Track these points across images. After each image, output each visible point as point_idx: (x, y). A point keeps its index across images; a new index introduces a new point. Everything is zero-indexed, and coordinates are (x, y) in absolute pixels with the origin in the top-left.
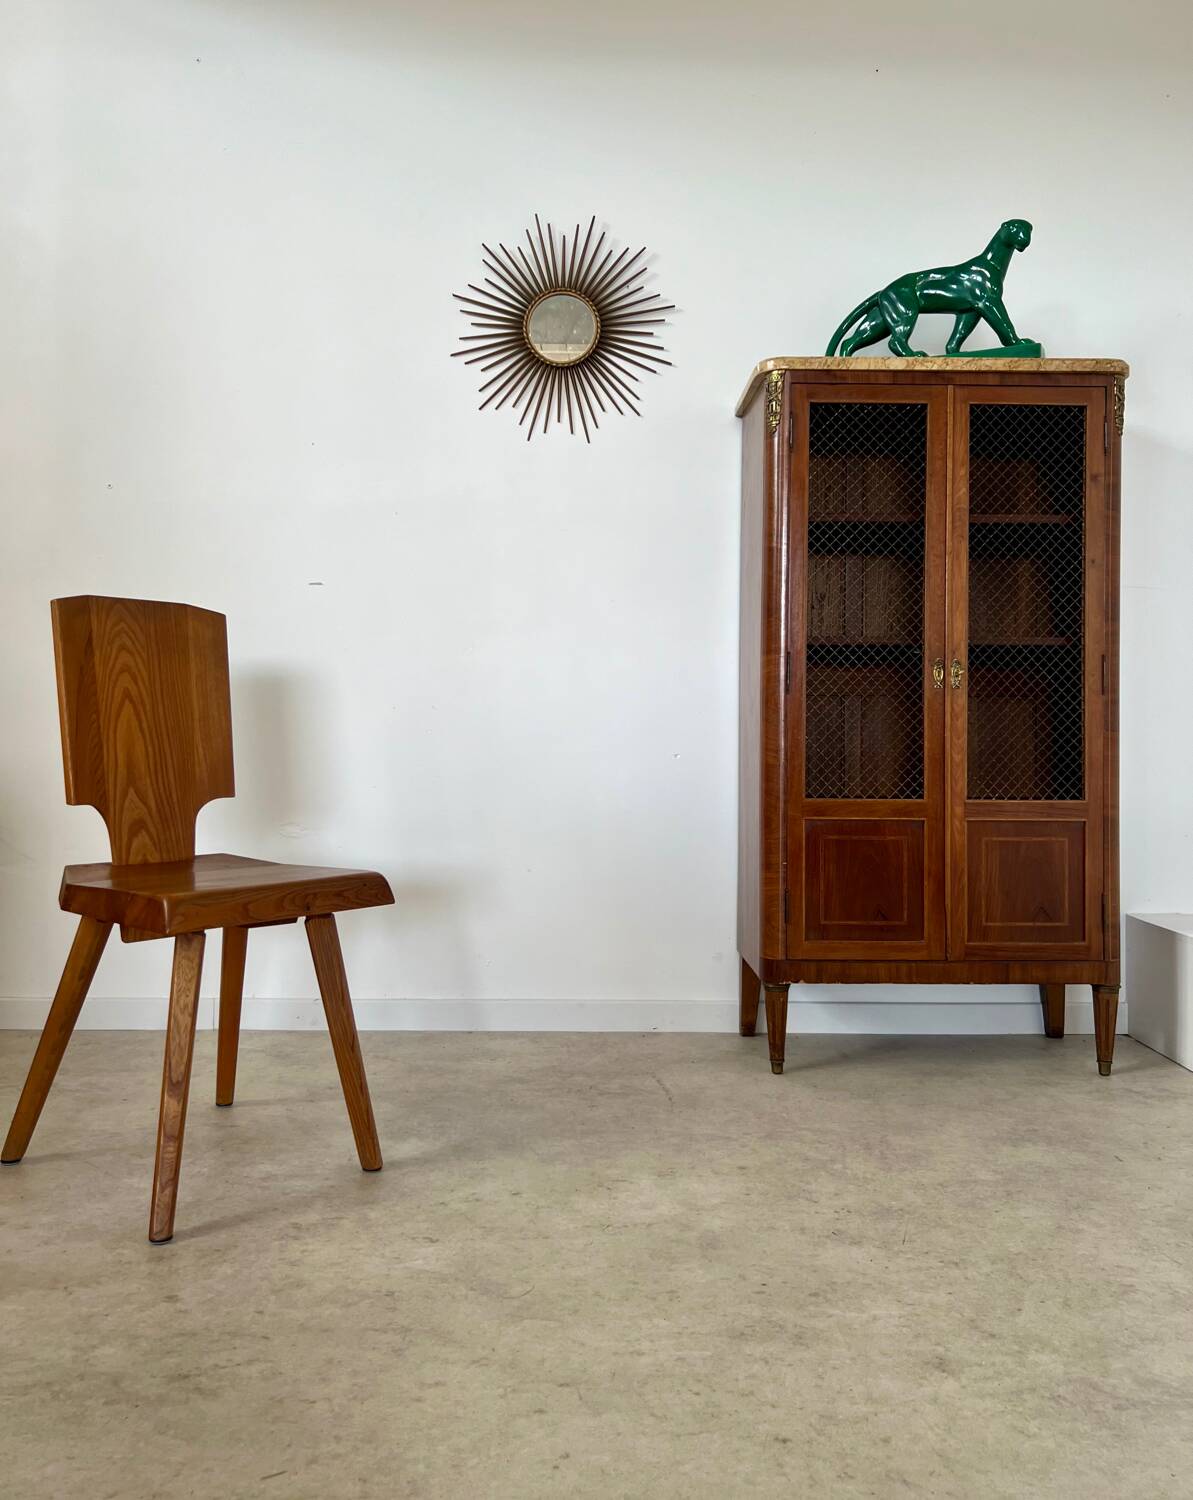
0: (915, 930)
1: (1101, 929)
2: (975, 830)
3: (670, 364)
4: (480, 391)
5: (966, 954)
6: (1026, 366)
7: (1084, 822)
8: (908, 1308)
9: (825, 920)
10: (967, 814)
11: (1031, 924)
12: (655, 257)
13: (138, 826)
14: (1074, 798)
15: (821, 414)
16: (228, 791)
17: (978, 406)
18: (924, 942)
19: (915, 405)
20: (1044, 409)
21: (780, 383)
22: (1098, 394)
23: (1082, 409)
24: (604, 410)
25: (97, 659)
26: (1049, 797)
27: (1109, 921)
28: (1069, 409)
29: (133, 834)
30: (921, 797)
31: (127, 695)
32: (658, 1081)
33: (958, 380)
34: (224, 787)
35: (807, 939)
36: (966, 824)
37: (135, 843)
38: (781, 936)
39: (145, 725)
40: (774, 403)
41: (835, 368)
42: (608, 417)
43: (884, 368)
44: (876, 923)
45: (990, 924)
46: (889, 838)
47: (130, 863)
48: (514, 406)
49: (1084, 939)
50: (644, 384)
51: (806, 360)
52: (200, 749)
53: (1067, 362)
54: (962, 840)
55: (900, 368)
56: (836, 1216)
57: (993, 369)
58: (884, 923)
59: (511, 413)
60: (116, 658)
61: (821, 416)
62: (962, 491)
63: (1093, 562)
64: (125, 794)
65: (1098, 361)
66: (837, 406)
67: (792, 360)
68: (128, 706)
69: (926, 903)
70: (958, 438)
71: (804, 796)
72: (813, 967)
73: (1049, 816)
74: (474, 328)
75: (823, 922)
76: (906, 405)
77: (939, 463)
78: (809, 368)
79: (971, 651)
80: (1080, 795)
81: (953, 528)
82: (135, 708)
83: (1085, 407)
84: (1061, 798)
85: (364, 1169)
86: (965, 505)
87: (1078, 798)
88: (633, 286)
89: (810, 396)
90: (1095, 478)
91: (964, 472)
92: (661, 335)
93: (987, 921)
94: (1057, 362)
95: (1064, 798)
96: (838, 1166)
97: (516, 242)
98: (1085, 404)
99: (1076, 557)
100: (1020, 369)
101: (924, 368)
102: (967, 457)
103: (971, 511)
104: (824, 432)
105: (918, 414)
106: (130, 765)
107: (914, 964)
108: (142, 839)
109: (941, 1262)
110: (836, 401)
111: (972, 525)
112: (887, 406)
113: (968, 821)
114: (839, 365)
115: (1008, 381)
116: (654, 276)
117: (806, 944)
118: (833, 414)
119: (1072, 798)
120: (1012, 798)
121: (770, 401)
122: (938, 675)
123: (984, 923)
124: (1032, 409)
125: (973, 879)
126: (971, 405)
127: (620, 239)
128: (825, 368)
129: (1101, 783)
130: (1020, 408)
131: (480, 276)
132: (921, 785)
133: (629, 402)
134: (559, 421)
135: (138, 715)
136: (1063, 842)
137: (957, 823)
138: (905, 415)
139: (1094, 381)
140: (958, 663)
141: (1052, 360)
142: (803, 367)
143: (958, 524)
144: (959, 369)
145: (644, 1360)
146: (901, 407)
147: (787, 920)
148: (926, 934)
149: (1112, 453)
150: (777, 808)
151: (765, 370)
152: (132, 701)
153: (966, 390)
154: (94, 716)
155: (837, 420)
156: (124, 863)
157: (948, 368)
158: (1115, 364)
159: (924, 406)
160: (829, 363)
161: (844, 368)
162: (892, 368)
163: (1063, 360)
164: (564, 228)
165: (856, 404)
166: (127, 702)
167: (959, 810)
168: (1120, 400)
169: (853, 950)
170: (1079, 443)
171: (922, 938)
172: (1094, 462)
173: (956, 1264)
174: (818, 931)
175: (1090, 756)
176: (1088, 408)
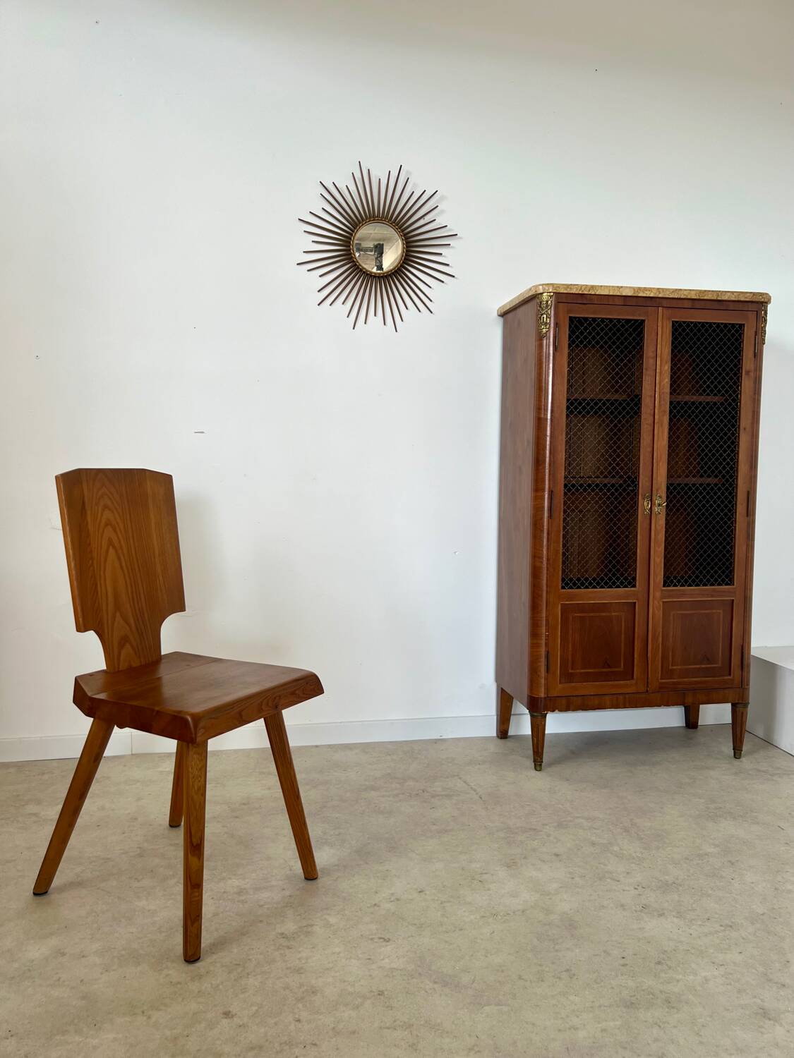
0: (628, 674)
1: (740, 668)
2: (667, 606)
3: (453, 276)
4: (319, 291)
5: (660, 688)
6: (710, 296)
7: (733, 600)
8: (722, 969)
9: (572, 669)
10: (662, 597)
11: (698, 666)
12: (443, 198)
13: (124, 641)
14: (727, 584)
15: (577, 326)
16: (181, 607)
17: (677, 322)
18: (633, 682)
19: (636, 321)
20: (718, 325)
21: (550, 302)
22: (752, 316)
23: (742, 326)
24: (407, 308)
25: (89, 518)
26: (712, 585)
27: (745, 663)
28: (733, 325)
29: (121, 646)
30: (634, 586)
31: (111, 543)
32: (465, 782)
33: (665, 303)
34: (178, 604)
35: (560, 683)
36: (661, 603)
37: (123, 653)
38: (543, 681)
39: (124, 564)
40: (545, 316)
41: (586, 293)
42: (410, 314)
43: (619, 294)
44: (604, 670)
45: (675, 667)
46: (613, 614)
47: (120, 669)
48: (343, 304)
49: (730, 675)
50: (435, 291)
51: (568, 286)
52: (161, 578)
53: (736, 294)
54: (660, 614)
55: (630, 294)
56: (637, 892)
57: (689, 297)
58: (609, 670)
59: (341, 309)
60: (102, 515)
61: (576, 326)
62: (665, 381)
63: (745, 429)
64: (114, 617)
65: (754, 294)
66: (586, 319)
67: (559, 286)
68: (111, 550)
69: (636, 656)
70: (664, 344)
71: (560, 587)
72: (564, 701)
73: (712, 596)
74: (314, 244)
75: (570, 671)
76: (632, 320)
77: (652, 361)
78: (569, 292)
79: (668, 488)
80: (731, 582)
81: (660, 406)
82: (116, 551)
83: (744, 324)
84: (719, 584)
85: (306, 878)
86: (667, 390)
87: (729, 585)
88: (428, 219)
89: (569, 311)
90: (748, 373)
91: (667, 367)
92: (447, 255)
93: (672, 665)
94: (729, 294)
95: (721, 585)
96: (616, 848)
97: (345, 182)
98: (744, 322)
99: (733, 426)
100: (705, 298)
101: (645, 295)
102: (669, 358)
103: (671, 393)
104: (577, 337)
105: (638, 326)
106: (116, 596)
107: (627, 696)
108: (127, 650)
109: (721, 926)
110: (586, 316)
111: (671, 403)
112: (619, 320)
113: (663, 602)
114: (589, 291)
115: (697, 305)
116: (442, 212)
117: (560, 686)
118: (582, 325)
119: (726, 585)
120: (690, 585)
121: (542, 315)
122: (647, 505)
123: (670, 668)
124: (710, 325)
125: (665, 637)
126: (673, 321)
127: (419, 183)
128: (580, 292)
129: (744, 575)
130: (703, 324)
131: (319, 206)
132: (634, 579)
133: (424, 303)
134: (375, 315)
135: (119, 558)
136: (720, 613)
137: (656, 602)
138: (630, 327)
139: (751, 307)
140: (660, 497)
142: (566, 292)
143: (662, 402)
144: (667, 296)
145: (581, 1034)
146: (628, 321)
147: (548, 670)
148: (635, 677)
149: (758, 356)
150: (541, 596)
151: (539, 292)
152: (114, 547)
153: (670, 310)
154: (91, 562)
155: (586, 329)
156: (116, 670)
157: (660, 296)
158: (765, 296)
159: (643, 321)
160: (583, 289)
161: (593, 293)
162: (624, 294)
163: (733, 292)
164: (379, 174)
165: (599, 318)
166: (111, 547)
167: (658, 594)
168: (765, 320)
169: (587, 688)
170: (738, 349)
171: (633, 678)
172: (747, 364)
173: (731, 926)
174: (568, 677)
175: (738, 558)
176: (746, 326)
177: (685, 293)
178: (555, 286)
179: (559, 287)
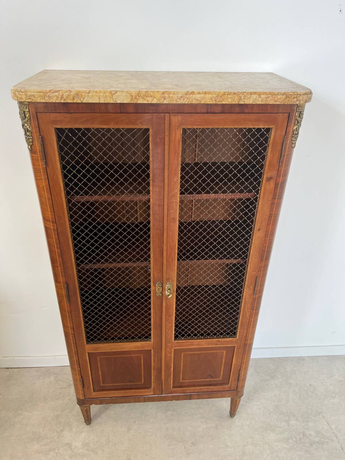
0: (147, 386)
1: (237, 381)
2: (178, 351)
5: (173, 392)
6: (230, 100)
7: (235, 346)
9: (103, 384)
10: (174, 346)
11: (204, 380)
17: (189, 129)
19: (139, 129)
22: (282, 117)
23: (268, 130)
27: (241, 379)
28: (258, 130)
30: (150, 340)
33: (173, 110)
35: (94, 392)
36: (172, 350)
41: (70, 101)
44: (128, 384)
45: (184, 381)
46: (134, 356)
49: (228, 384)
53: (262, 96)
58: (132, 384)
69: (152, 378)
70: (172, 154)
71: (85, 344)
72: (98, 400)
73: (216, 344)
75: (101, 385)
76: (133, 129)
78: (48, 101)
83: (271, 129)
87: (232, 337)
89: (54, 122)
90: (269, 179)
93: (182, 380)
94: (255, 96)
98: (271, 127)
101: (145, 102)
110: (76, 126)
112: (118, 130)
113: (174, 349)
114: (74, 99)
115: (214, 110)
117: (94, 394)
122: (159, 290)
123: (181, 381)
126: (183, 129)
128: (63, 101)
129: (246, 331)
136: (224, 352)
137: (168, 350)
139: (281, 109)
140: (170, 284)
141: (251, 93)
142: (44, 101)
144: (174, 102)
146: (129, 130)
148: (153, 387)
153: (180, 117)
155: (80, 139)
157: (165, 102)
159: (147, 130)
160: (65, 97)
161: (79, 101)
163: (260, 94)
167: (170, 345)
168: (298, 122)
169: (115, 394)
171: (151, 388)
172: (270, 169)
174: (99, 388)
175: (242, 322)
176: (273, 130)
177: (198, 96)
178: (29, 94)
179: (34, 96)
